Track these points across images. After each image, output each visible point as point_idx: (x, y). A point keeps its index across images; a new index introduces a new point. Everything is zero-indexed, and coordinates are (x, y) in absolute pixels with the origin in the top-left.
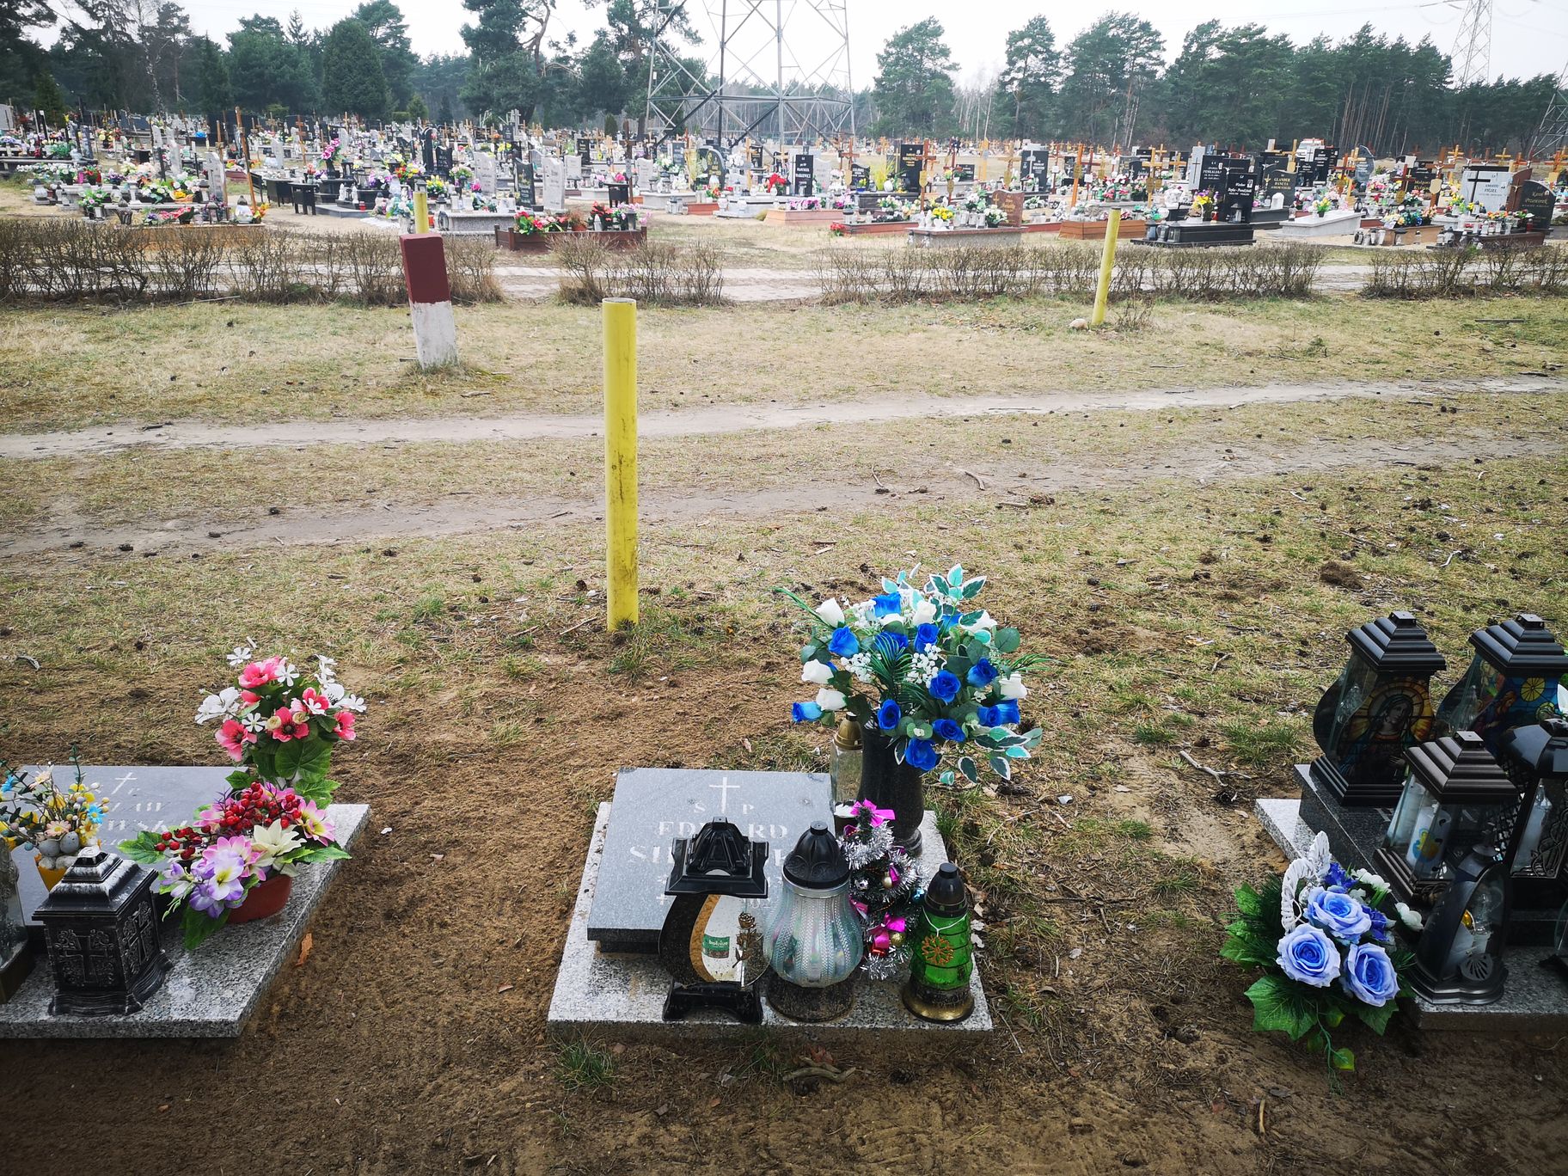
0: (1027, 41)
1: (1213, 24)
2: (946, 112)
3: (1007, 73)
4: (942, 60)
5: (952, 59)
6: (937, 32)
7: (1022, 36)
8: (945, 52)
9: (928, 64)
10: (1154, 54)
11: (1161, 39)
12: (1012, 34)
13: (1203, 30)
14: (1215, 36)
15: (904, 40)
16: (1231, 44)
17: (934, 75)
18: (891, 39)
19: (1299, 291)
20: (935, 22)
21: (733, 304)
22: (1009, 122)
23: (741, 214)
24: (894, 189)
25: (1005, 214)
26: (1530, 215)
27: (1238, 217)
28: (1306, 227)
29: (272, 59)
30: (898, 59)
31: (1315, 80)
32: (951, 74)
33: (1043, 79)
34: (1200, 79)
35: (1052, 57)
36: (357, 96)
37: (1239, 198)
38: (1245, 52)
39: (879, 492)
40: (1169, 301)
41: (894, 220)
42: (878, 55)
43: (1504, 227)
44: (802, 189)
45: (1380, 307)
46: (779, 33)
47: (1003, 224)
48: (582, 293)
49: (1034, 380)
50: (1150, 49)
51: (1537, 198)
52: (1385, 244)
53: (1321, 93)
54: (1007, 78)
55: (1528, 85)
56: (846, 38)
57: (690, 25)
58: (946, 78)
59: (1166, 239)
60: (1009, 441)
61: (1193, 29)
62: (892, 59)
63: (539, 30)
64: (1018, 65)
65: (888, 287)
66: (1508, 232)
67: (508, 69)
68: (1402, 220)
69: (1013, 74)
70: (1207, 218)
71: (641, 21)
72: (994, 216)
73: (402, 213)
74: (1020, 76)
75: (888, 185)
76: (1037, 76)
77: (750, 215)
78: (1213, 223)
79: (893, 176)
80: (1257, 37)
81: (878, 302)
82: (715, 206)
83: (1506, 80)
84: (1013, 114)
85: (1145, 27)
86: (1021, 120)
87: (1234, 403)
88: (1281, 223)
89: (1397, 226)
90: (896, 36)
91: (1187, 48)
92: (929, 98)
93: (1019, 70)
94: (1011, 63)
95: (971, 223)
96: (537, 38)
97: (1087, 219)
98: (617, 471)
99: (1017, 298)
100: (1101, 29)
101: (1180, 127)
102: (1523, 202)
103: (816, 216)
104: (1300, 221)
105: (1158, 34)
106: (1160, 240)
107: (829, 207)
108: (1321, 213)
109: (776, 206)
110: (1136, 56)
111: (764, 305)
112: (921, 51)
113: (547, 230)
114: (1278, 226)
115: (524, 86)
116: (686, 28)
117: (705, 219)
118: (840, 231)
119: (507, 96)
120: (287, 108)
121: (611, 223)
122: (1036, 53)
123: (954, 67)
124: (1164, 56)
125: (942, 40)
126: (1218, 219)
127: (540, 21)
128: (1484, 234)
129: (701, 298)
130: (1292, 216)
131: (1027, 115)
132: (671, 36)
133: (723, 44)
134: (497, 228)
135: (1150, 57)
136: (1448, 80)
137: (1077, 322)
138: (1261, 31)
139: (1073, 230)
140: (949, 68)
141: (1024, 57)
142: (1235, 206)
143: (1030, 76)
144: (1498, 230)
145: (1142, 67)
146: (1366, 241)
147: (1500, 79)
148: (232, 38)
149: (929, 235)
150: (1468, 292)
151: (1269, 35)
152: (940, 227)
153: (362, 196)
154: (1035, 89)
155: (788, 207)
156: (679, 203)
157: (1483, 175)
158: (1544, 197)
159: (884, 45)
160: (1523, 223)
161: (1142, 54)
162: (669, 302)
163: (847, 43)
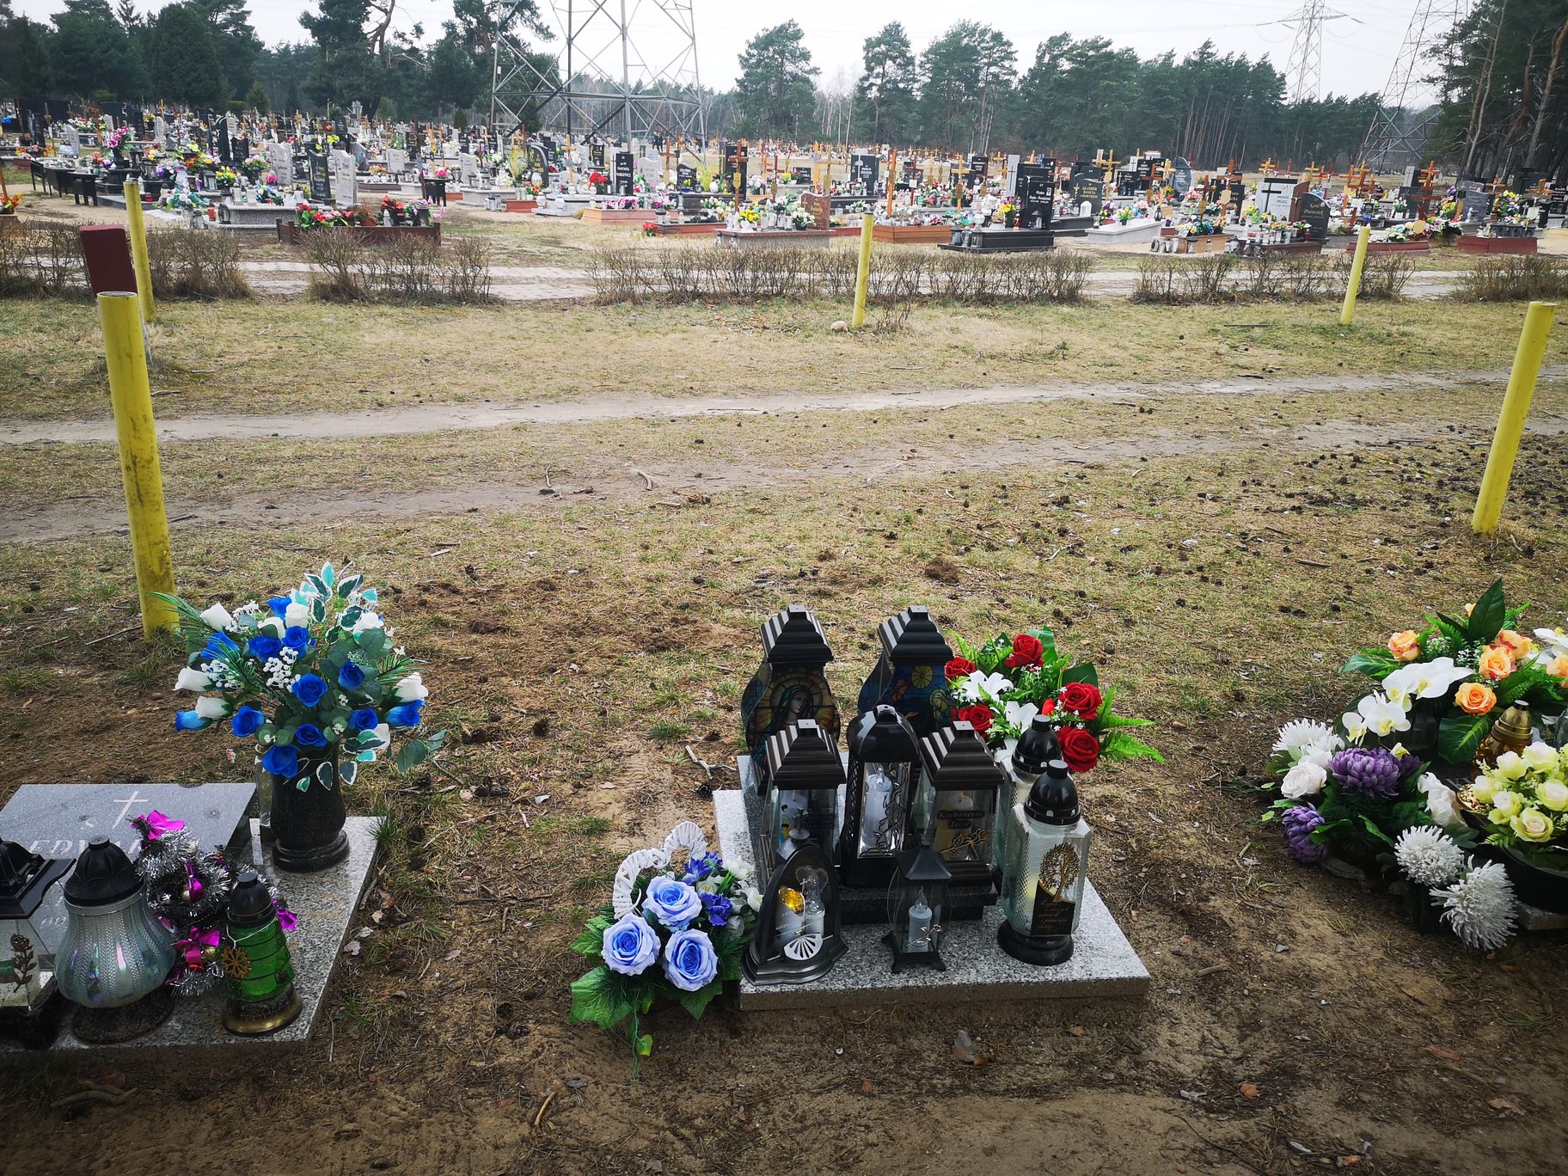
0: (883, 47)
1: (1065, 37)
2: (808, 114)
3: (866, 78)
4: (802, 64)
5: (813, 63)
6: (797, 36)
7: (879, 42)
8: (805, 56)
9: (789, 67)
10: (1007, 63)
11: (1013, 49)
12: (869, 41)
13: (1055, 42)
14: (1066, 48)
15: (764, 43)
16: (1077, 55)
17: (795, 77)
18: (753, 40)
19: (1071, 297)
20: (795, 25)
21: (503, 303)
22: (868, 127)
23: (559, 212)
24: (720, 190)
25: (812, 217)
26: (1308, 226)
27: (1039, 224)
28: (1109, 235)
29: (99, 42)
30: (759, 61)
31: (1158, 93)
32: (812, 77)
33: (901, 85)
34: (1051, 89)
35: (910, 61)
36: (189, 84)
37: (1040, 206)
38: (1093, 64)
39: (544, 492)
40: (944, 305)
41: (708, 221)
42: (740, 56)
43: (1283, 236)
44: (622, 189)
45: (1144, 312)
46: (624, 30)
47: (810, 227)
48: (335, 289)
49: (769, 382)
50: (1003, 59)
51: (1315, 209)
52: (1178, 251)
53: (1165, 106)
54: (866, 84)
55: (1355, 102)
56: (693, 39)
57: (541, 20)
58: (807, 81)
59: (969, 244)
60: (702, 442)
61: (1045, 41)
62: (753, 61)
63: (383, 20)
64: (876, 71)
65: (665, 288)
66: (1287, 242)
67: (351, 60)
68: (1194, 230)
69: (872, 80)
70: (1010, 224)
71: (491, 15)
72: (801, 219)
73: (183, 204)
74: (879, 81)
75: (714, 186)
76: (895, 82)
77: (568, 213)
78: (1016, 229)
79: (718, 177)
80: (1104, 50)
81: (653, 303)
82: (533, 204)
83: (1334, 98)
84: (873, 119)
85: (997, 37)
86: (881, 126)
87: (946, 403)
88: (1087, 230)
89: (1190, 234)
90: (757, 38)
91: (1040, 58)
92: (790, 101)
93: (877, 76)
94: (870, 69)
95: (780, 225)
96: (382, 29)
97: (898, 223)
98: (133, 473)
99: (794, 300)
100: (955, 37)
101: (1033, 136)
102: (1302, 213)
103: (634, 215)
104: (1104, 228)
105: (1009, 44)
106: (964, 246)
107: (647, 207)
108: (1124, 222)
109: (593, 205)
110: (989, 65)
111: (535, 305)
112: (782, 53)
113: (332, 224)
114: (1085, 234)
115: (368, 77)
116: (538, 23)
117: (523, 217)
118: (653, 231)
119: (350, 86)
120: (114, 95)
121: (403, 219)
122: (894, 59)
123: (815, 71)
124: (1016, 66)
125: (802, 43)
126: (1020, 226)
127: (385, 11)
128: (1265, 242)
129: (466, 297)
130: (1096, 224)
131: (887, 120)
132: (522, 31)
133: (570, 41)
134: (279, 222)
135: (1003, 66)
136: (1282, 96)
137: (836, 325)
138: (1108, 44)
139: (885, 235)
140: (810, 72)
141: (881, 63)
142: (1036, 213)
143: (888, 82)
144: (1278, 239)
145: (996, 76)
146: (1162, 248)
147: (1329, 96)
148: (57, 18)
149: (736, 236)
150: (1229, 299)
151: (1115, 48)
152: (747, 229)
153: (148, 187)
154: (895, 95)
155: (604, 206)
156: (498, 200)
157: (1274, 187)
158: (1320, 209)
159: (746, 47)
160: (1301, 233)
161: (995, 63)
162: (432, 299)
163: (694, 43)
